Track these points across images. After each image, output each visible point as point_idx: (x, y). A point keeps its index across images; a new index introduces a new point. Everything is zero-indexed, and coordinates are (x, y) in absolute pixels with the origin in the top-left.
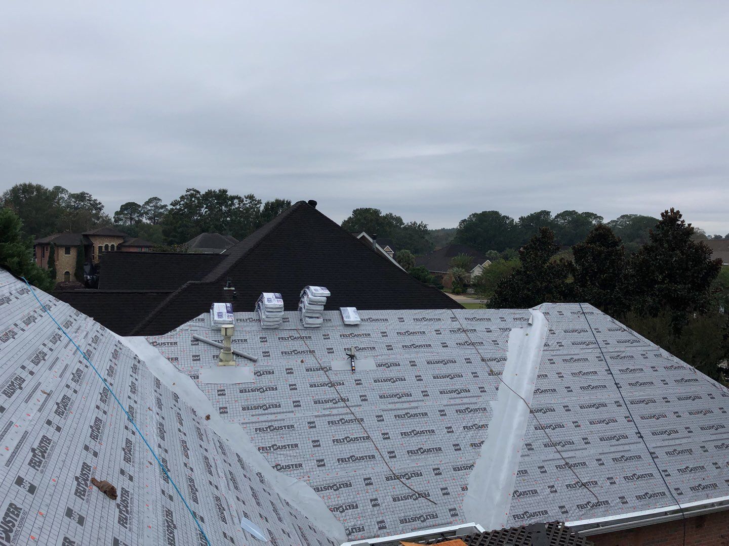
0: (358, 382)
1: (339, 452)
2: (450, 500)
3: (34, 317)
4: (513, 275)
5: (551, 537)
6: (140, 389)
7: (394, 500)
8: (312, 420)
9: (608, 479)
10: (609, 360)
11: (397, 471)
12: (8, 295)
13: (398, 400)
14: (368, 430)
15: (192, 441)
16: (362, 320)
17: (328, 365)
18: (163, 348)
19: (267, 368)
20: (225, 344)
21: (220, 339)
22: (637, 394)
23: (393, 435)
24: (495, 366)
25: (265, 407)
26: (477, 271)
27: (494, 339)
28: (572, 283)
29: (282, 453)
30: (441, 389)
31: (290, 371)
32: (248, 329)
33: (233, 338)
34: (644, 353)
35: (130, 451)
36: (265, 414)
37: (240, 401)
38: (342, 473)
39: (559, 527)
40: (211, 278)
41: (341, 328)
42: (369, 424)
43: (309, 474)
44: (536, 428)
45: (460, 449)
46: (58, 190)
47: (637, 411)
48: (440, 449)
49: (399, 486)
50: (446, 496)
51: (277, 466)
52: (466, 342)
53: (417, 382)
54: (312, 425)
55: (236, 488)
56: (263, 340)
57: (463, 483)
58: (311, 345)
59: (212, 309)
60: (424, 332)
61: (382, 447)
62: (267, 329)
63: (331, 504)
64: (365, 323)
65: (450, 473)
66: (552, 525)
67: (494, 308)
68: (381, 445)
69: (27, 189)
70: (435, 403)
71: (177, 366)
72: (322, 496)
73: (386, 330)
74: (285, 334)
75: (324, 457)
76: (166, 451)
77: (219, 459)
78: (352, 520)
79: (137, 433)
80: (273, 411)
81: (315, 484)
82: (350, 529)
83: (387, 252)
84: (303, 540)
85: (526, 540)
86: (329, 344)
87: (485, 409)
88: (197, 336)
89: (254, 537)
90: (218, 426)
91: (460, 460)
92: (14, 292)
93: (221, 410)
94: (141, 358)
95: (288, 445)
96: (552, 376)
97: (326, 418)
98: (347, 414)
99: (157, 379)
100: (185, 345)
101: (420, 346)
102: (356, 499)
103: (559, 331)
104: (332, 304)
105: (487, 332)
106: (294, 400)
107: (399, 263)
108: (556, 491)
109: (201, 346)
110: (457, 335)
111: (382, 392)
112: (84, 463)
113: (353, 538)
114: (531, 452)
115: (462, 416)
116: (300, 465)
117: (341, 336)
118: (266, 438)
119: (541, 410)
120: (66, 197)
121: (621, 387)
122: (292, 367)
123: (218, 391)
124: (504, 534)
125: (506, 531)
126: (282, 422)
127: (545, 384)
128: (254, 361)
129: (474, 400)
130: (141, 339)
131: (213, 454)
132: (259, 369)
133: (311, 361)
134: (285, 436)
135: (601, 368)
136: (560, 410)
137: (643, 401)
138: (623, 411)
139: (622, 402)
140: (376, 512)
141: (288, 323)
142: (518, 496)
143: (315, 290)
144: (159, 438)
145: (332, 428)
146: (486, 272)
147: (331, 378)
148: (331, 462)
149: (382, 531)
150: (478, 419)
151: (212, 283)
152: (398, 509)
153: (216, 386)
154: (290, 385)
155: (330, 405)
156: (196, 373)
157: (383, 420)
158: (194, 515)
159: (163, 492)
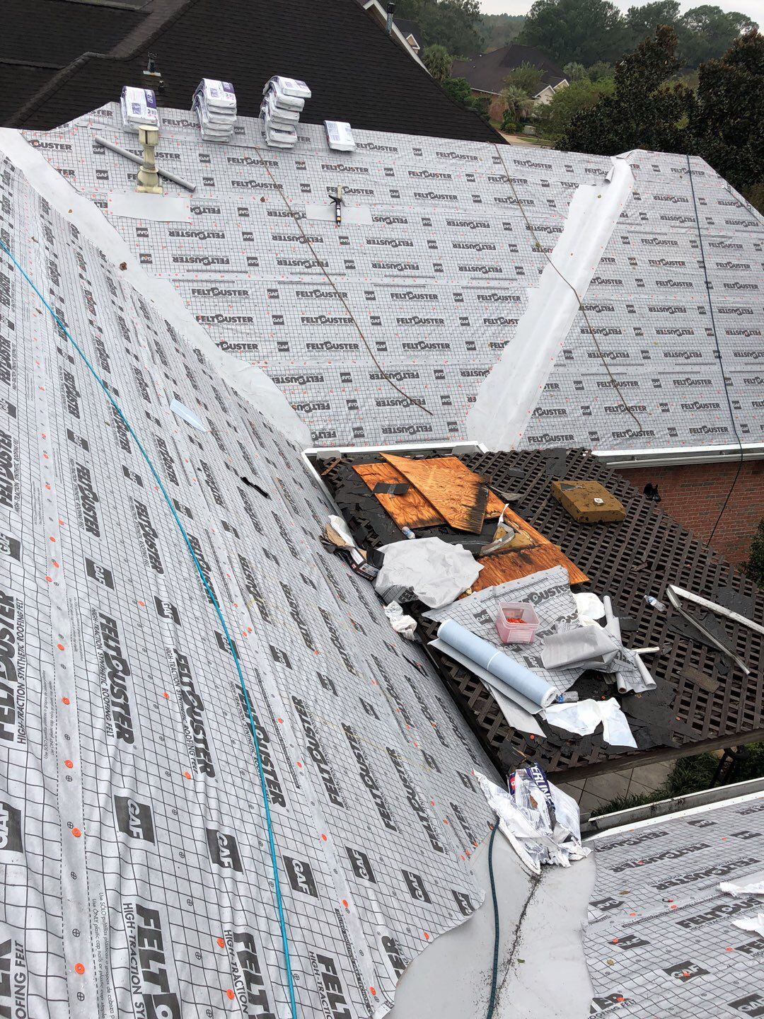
0: (344, 241)
1: (309, 335)
2: (451, 411)
4: (598, 106)
5: (570, 465)
6: (16, 208)
7: (378, 404)
8: (274, 287)
9: (661, 405)
10: (706, 247)
11: (386, 369)
13: (398, 273)
14: (352, 310)
15: (100, 293)
16: (358, 145)
17: (300, 209)
18: (50, 153)
19: (210, 204)
20: (145, 158)
21: (137, 149)
22: (731, 299)
23: (385, 321)
24: (542, 236)
25: (206, 261)
26: (545, 97)
27: (551, 199)
28: (684, 130)
29: (229, 327)
30: (462, 263)
31: (243, 212)
32: (181, 138)
33: (157, 150)
34: (759, 242)
35: (8, 291)
36: (206, 271)
37: (169, 248)
38: (313, 363)
39: (584, 455)
40: (124, 49)
41: (324, 154)
42: (354, 303)
43: (266, 359)
44: (583, 331)
45: (475, 349)
47: (724, 322)
48: (448, 346)
49: (387, 388)
50: (446, 406)
51: (222, 343)
52: (509, 198)
53: (429, 250)
54: (273, 294)
55: (165, 363)
56: (205, 159)
57: (472, 392)
58: (278, 175)
59: (124, 96)
60: (449, 176)
61: (369, 335)
62: (210, 141)
63: (294, 400)
64: (361, 151)
65: (457, 378)
66: (576, 452)
67: (562, 150)
68: (368, 332)
70: (450, 281)
71: (73, 184)
72: (283, 389)
73: (393, 166)
74: (238, 154)
75: (288, 339)
76: (62, 300)
77: (140, 323)
78: (320, 423)
79: (16, 268)
80: (217, 268)
81: (275, 373)
82: (317, 433)
83: (409, 43)
84: (254, 438)
85: (538, 465)
86: (304, 177)
87: (518, 298)
88: (101, 139)
89: (188, 424)
90: (137, 278)
91: (471, 362)
93: (143, 258)
94: (15, 163)
95: (239, 318)
96: (622, 262)
97: (294, 286)
98: (324, 284)
99: (44, 200)
100: (83, 152)
101: (441, 197)
102: (328, 398)
103: (647, 197)
104: (313, 113)
105: (543, 185)
106: (249, 255)
107: (427, 66)
108: (590, 414)
109: (109, 156)
110: (498, 186)
111: (376, 259)
113: (320, 443)
114: (569, 361)
115: (484, 304)
116: (255, 346)
117: (323, 167)
118: (207, 304)
119: (595, 308)
121: (712, 288)
122: (248, 206)
123: (138, 229)
124: (512, 457)
125: (515, 453)
126: (231, 284)
127: (609, 272)
128: (191, 190)
129: (505, 284)
130: (15, 132)
131: (130, 315)
132: (198, 204)
133: (275, 201)
134: (234, 304)
135: (692, 258)
136: (621, 310)
137: (735, 311)
138: (706, 321)
139: (707, 308)
140: (353, 417)
141: (242, 136)
142: (540, 415)
143: (287, 84)
144: (50, 281)
145: (302, 301)
146: (558, 98)
147: (304, 229)
148: (297, 347)
149: (358, 440)
150: (506, 310)
151: (126, 61)
152: (381, 415)
153: (134, 221)
154: (244, 234)
155: (300, 268)
156: (103, 198)
157: (374, 299)
158: (105, 385)
159: (60, 351)
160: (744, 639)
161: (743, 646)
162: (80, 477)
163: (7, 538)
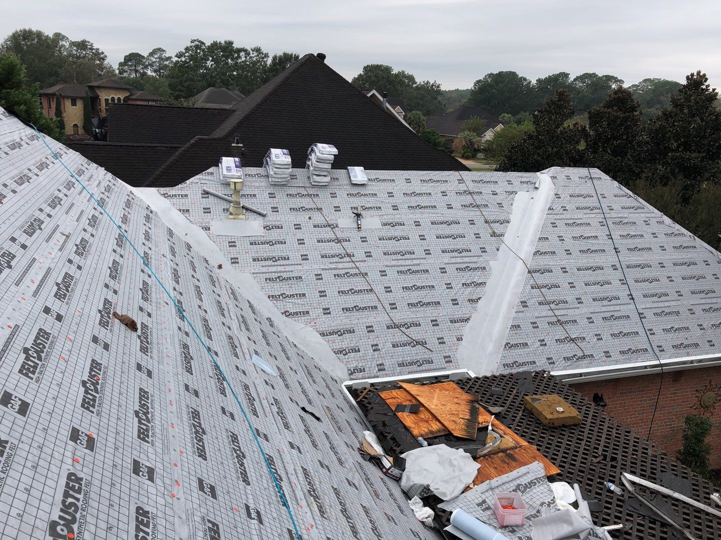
0: (364, 240)
1: (343, 302)
2: (445, 348)
3: (46, 163)
4: (524, 139)
5: (536, 383)
6: (153, 237)
7: (394, 346)
8: (319, 273)
9: (596, 335)
10: (611, 225)
11: (397, 321)
12: (18, 140)
13: (401, 257)
14: (371, 283)
15: (205, 287)
16: (369, 180)
17: (335, 222)
18: (174, 200)
19: (276, 223)
20: (234, 198)
21: (229, 193)
22: (634, 258)
23: (395, 289)
24: (497, 228)
25: (274, 259)
26: (489, 135)
27: (499, 202)
28: (584, 150)
29: (290, 301)
30: (444, 248)
31: (298, 227)
32: (257, 184)
33: (242, 193)
34: (647, 219)
35: (147, 292)
36: (274, 266)
37: (250, 253)
38: (347, 321)
39: (545, 375)
40: (219, 133)
41: (348, 187)
42: (373, 279)
43: (315, 321)
44: (532, 288)
45: (458, 304)
46: (58, 37)
47: (632, 275)
48: (439, 303)
49: (399, 334)
50: (442, 345)
51: (285, 312)
52: (471, 204)
53: (420, 241)
54: (319, 277)
55: (248, 329)
56: (272, 196)
57: (459, 334)
58: (319, 202)
59: (221, 163)
60: (430, 194)
61: (384, 299)
62: (275, 185)
63: (335, 347)
64: (372, 184)
65: (447, 324)
66: (539, 373)
67: (503, 171)
68: (383, 297)
69: (27, 35)
70: (436, 260)
71: (188, 218)
72: (326, 340)
73: (393, 191)
74: (293, 191)
75: (330, 306)
76: (181, 294)
77: (231, 303)
78: (354, 362)
79: (153, 276)
80: (282, 263)
81: (321, 329)
82: (352, 369)
83: (398, 113)
84: (309, 377)
85: (513, 385)
86: (336, 201)
87: (484, 268)
88: (206, 189)
89: (264, 372)
90: (229, 274)
91: (456, 313)
92: (24, 138)
93: (233, 261)
94: (153, 208)
95: (297, 294)
96: (554, 239)
97: (333, 271)
98: (352, 268)
99: (170, 229)
100: (195, 198)
101: (426, 207)
102: (358, 344)
103: (565, 196)
104: (339, 163)
105: (493, 194)
106: (302, 253)
107: (410, 124)
108: (545, 345)
109: (211, 198)
110: (463, 197)
111: (386, 250)
112: (105, 299)
113: (355, 377)
114: (525, 309)
115: (462, 273)
116: (308, 313)
117: (348, 195)
118: (275, 287)
119: (539, 271)
120: (67, 45)
121: (619, 252)
122: (301, 223)
123: (229, 242)
124: (493, 380)
125: (495, 377)
126: (291, 273)
127: (545, 247)
128: (264, 216)
129: (475, 259)
130: (153, 190)
131: (225, 299)
132: (268, 224)
133: (318, 218)
134: (293, 286)
135: (602, 233)
136: (557, 271)
137: (639, 266)
138: (619, 274)
139: (618, 265)
140: (376, 356)
141: (295, 180)
142: (509, 348)
143: (323, 147)
144: (174, 282)
145: (338, 280)
146: (498, 136)
147: (338, 235)
148: (336, 311)
149: (381, 373)
150: (477, 277)
151: (220, 139)
152: (396, 354)
153: (227, 237)
154: (298, 240)
155: (336, 259)
156: (207, 224)
157: (386, 275)
158: (209, 349)
159: (180, 329)
160: (688, 514)
161: (688, 520)
162: (194, 417)
163: (146, 466)
